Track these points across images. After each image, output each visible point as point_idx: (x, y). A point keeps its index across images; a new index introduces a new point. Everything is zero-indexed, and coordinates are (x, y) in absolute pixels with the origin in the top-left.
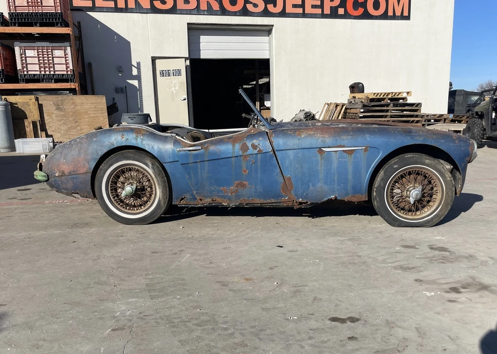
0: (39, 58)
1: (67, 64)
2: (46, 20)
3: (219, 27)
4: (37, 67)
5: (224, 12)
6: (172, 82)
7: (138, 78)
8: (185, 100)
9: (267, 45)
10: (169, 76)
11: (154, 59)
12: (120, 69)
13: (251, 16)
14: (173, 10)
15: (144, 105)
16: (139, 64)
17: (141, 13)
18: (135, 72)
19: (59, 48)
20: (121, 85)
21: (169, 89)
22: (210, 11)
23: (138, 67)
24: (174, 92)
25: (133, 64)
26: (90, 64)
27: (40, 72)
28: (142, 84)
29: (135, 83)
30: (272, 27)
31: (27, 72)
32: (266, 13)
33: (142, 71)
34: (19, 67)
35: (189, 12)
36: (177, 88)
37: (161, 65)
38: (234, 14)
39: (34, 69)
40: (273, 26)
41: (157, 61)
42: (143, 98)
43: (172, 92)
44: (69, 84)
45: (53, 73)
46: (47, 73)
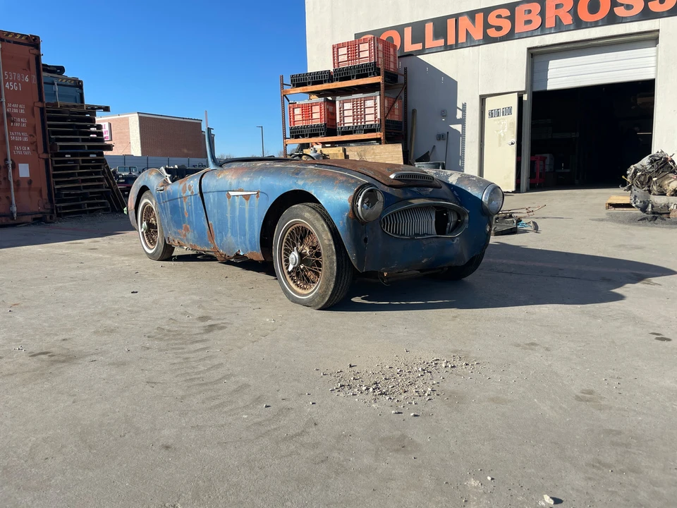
0: (353, 110)
1: (376, 113)
2: (362, 72)
3: (572, 45)
4: (350, 120)
5: (579, 24)
6: (500, 123)
7: (462, 121)
8: (512, 144)
9: (653, 59)
10: (498, 116)
11: (483, 99)
12: (443, 114)
13: (622, 23)
14: (510, 36)
15: (466, 153)
16: (464, 105)
17: (472, 46)
18: (459, 115)
19: (370, 98)
20: (443, 131)
21: (497, 131)
22: (559, 27)
23: (464, 110)
24: (502, 135)
25: (458, 106)
26: (414, 111)
27: (354, 123)
28: (466, 129)
29: (458, 127)
30: (656, 33)
31: (344, 124)
32: (647, 14)
33: (467, 114)
34: (338, 120)
35: (531, 34)
36: (505, 130)
37: (491, 104)
38: (595, 24)
39: (349, 121)
40: (658, 31)
41: (488, 100)
42: (466, 144)
43: (500, 135)
44: (375, 134)
45: (363, 124)
46: (359, 124)
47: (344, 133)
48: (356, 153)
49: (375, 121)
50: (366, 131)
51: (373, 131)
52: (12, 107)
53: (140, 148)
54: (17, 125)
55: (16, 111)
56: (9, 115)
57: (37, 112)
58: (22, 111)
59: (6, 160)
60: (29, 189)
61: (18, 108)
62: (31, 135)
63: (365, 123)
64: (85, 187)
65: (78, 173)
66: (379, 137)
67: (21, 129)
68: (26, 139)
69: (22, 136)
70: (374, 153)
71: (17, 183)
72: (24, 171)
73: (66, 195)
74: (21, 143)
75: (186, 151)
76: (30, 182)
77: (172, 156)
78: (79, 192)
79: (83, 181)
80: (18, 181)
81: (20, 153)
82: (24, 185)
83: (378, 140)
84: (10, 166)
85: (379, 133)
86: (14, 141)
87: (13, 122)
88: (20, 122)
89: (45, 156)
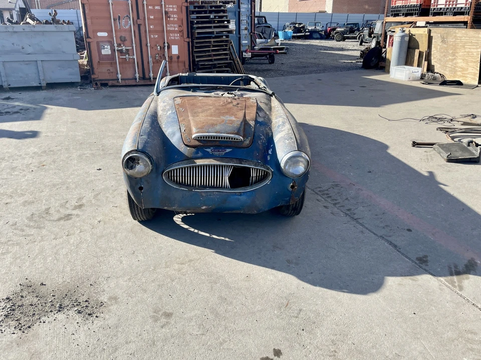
27: (446, 5)
31: (437, 6)
39: (442, 3)
44: (463, 17)
45: (454, 6)
46: (451, 6)
47: (435, 14)
48: (439, 35)
49: (466, 4)
50: (455, 14)
51: (462, 14)
52: (169, 8)
53: (332, 5)
54: (172, 19)
55: (171, 10)
56: (166, 13)
57: (184, 9)
58: (175, 10)
59: (165, 43)
60: (178, 62)
61: (173, 8)
62: (179, 26)
63: (456, 5)
64: (215, 60)
65: (212, 50)
66: (466, 20)
67: (174, 22)
68: (176, 29)
69: (174, 27)
70: (455, 36)
71: (171, 58)
72: (175, 50)
73: (202, 65)
74: (174, 32)
75: (367, 7)
76: (178, 57)
77: (352, 13)
78: (211, 63)
79: (215, 55)
80: (171, 57)
81: (173, 38)
82: (175, 59)
83: (465, 23)
84: (166, 47)
85: (466, 16)
86: (170, 30)
87: (169, 17)
88: (174, 18)
89: (187, 40)
